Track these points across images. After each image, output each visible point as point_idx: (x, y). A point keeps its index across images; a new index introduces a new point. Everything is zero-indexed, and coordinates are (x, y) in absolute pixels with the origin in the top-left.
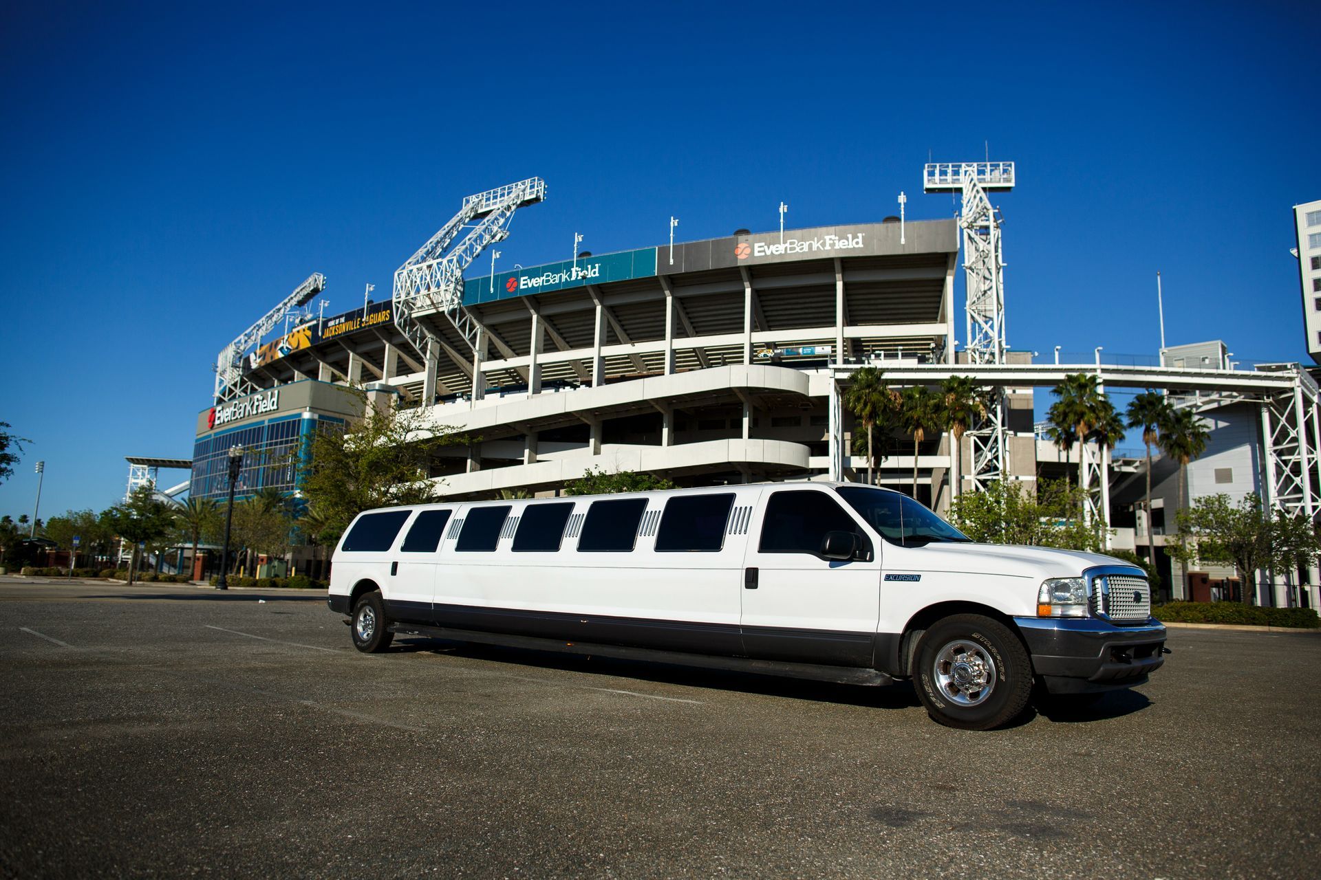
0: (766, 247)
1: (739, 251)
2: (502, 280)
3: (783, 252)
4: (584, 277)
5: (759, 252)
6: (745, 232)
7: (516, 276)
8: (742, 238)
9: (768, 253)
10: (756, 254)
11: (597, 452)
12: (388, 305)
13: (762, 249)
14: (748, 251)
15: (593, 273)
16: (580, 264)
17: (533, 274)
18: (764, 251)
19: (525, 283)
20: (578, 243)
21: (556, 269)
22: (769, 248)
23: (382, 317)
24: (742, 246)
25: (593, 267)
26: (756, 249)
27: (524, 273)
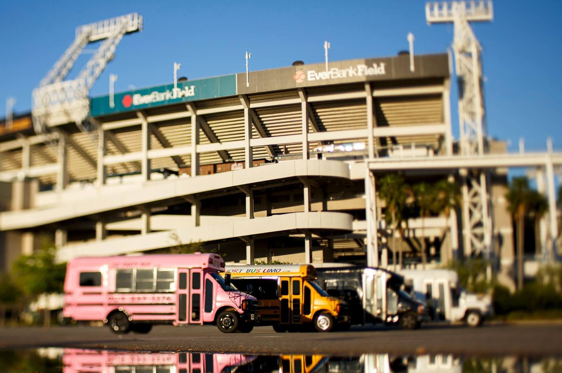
0: (316, 74)
1: (297, 77)
2: (119, 97)
3: (328, 78)
4: (183, 96)
5: (311, 77)
6: (300, 63)
7: (131, 94)
8: (298, 67)
9: (318, 78)
10: (309, 79)
11: (198, 224)
12: (29, 115)
13: (313, 75)
14: (303, 77)
15: (189, 93)
16: (180, 86)
17: (144, 92)
18: (315, 77)
19: (138, 100)
20: (178, 71)
21: (161, 90)
22: (318, 74)
23: (24, 124)
24: (298, 73)
25: (190, 89)
26: (309, 76)
27: (137, 92)
